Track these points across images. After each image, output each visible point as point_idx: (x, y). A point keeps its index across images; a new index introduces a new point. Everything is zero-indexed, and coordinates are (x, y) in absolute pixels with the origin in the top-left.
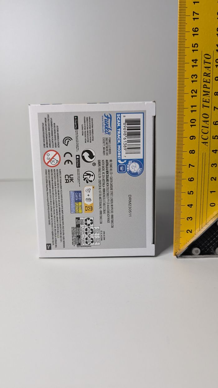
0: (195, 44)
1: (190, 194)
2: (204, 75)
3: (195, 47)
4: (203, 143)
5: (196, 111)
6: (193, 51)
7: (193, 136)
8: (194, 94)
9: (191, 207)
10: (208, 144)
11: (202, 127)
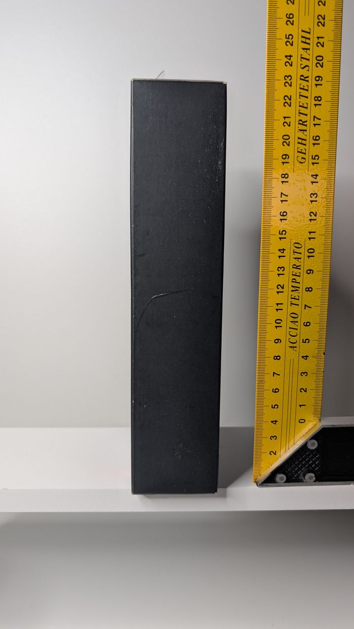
0: (283, 231)
1: (274, 408)
2: (293, 268)
3: (282, 234)
4: (291, 347)
5: (282, 309)
6: (280, 238)
7: (278, 340)
8: (280, 290)
9: (275, 424)
10: (297, 349)
11: (290, 328)
